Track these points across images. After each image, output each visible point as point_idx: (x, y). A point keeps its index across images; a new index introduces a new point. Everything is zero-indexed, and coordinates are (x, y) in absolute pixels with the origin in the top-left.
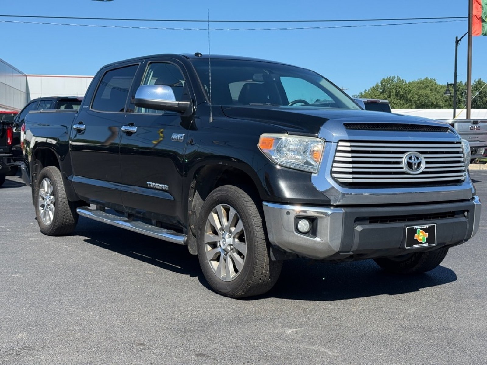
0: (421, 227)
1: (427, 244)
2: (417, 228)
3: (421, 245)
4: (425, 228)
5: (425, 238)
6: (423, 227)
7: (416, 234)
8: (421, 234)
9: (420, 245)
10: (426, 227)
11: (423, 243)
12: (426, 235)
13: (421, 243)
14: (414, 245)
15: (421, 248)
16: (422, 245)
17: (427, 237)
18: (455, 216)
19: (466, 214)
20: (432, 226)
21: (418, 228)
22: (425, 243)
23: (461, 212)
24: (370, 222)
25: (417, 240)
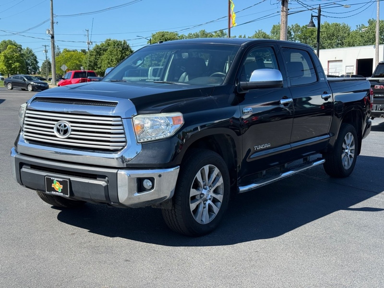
0: (56, 180)
2: (53, 179)
6: (58, 180)
7: (53, 183)
8: (57, 185)
9: (56, 193)
11: (59, 192)
12: (61, 187)
13: (58, 192)
14: (52, 192)
15: (57, 195)
16: (58, 193)
17: (62, 188)
20: (65, 180)
21: (54, 180)
22: (61, 192)
23: (102, 176)
24: (31, 168)
25: (54, 188)
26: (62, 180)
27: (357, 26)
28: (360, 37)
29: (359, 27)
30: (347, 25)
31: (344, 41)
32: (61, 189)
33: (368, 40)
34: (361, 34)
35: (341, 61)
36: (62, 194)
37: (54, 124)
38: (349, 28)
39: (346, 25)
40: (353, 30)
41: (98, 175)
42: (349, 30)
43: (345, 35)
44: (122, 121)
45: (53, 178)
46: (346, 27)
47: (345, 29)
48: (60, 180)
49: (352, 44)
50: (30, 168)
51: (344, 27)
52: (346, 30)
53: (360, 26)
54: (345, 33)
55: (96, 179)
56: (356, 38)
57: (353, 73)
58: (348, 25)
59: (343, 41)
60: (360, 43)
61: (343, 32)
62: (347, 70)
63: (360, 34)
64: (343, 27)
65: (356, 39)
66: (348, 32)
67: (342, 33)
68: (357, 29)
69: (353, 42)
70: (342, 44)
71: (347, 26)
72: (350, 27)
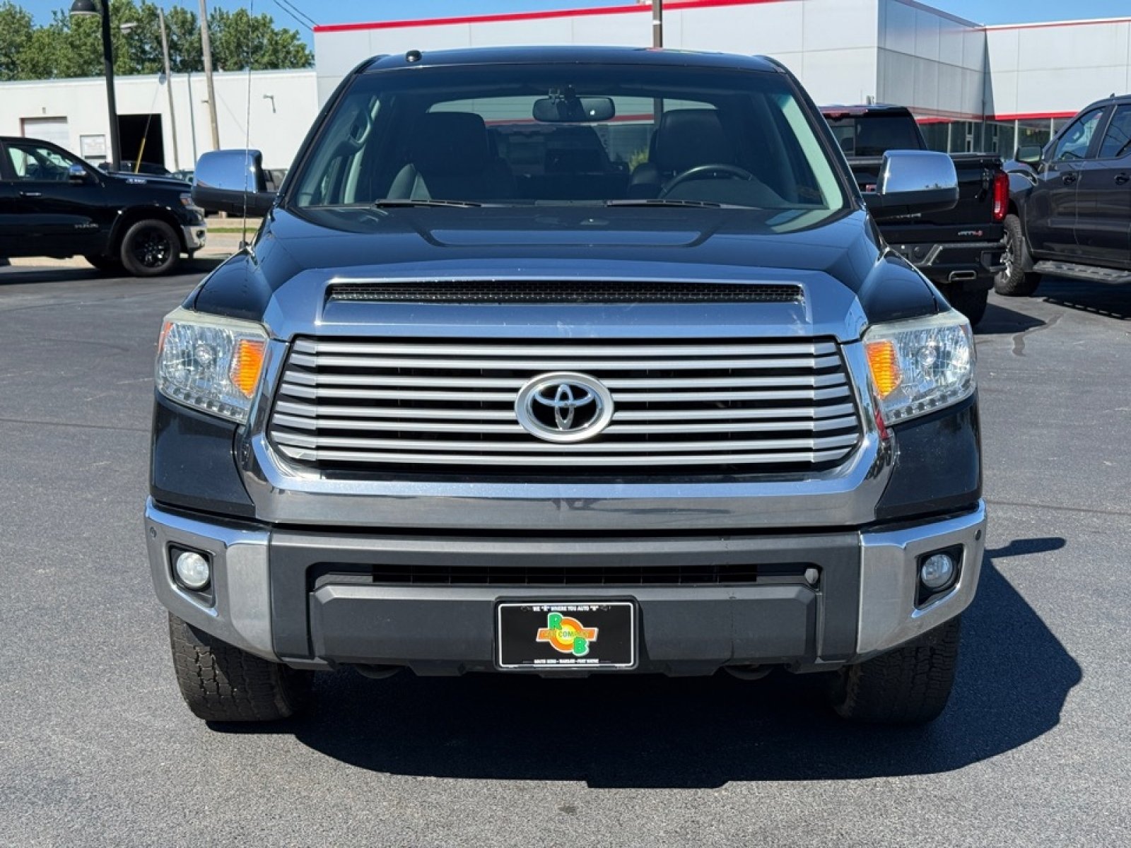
0: (564, 609)
1: (597, 661)
2: (545, 609)
3: (565, 663)
4: (584, 612)
5: (588, 641)
6: (572, 609)
7: (544, 627)
8: (567, 629)
9: (561, 661)
10: (587, 609)
11: (576, 658)
12: (589, 634)
13: (569, 656)
14: (536, 661)
15: (568, 672)
16: (573, 661)
17: (594, 639)
18: (760, 579)
19: (811, 574)
20: (612, 606)
21: (550, 611)
22: (587, 657)
23: (789, 569)
24: (375, 580)
25: (547, 644)
26: (594, 609)
27: (55, 13)
28: (69, 46)
29: (59, 16)
30: (21, 8)
31: (18, 59)
32: (587, 644)
33: (92, 56)
34: (70, 39)
35: (62, 119)
36: (594, 663)
37: (515, 390)
38: (27, 19)
39: (18, 10)
40: (41, 27)
41: (762, 565)
42: (28, 25)
43: (18, 40)
44: (839, 353)
45: (545, 607)
46: (18, 16)
47: (15, 21)
48: (584, 607)
49: (45, 69)
50: (370, 579)
51: (11, 14)
52: (21, 25)
53: (63, 13)
54: (17, 32)
55: (755, 580)
56: (53, 51)
57: (104, 157)
58: (24, 10)
59: (15, 59)
60: (72, 65)
61: (11, 31)
62: (85, 147)
63: (67, 38)
64: (7, 15)
65: (53, 54)
66: (26, 30)
67: (9, 32)
68: (54, 23)
69: (47, 60)
70: (11, 67)
71: (20, 13)
72: (30, 16)
